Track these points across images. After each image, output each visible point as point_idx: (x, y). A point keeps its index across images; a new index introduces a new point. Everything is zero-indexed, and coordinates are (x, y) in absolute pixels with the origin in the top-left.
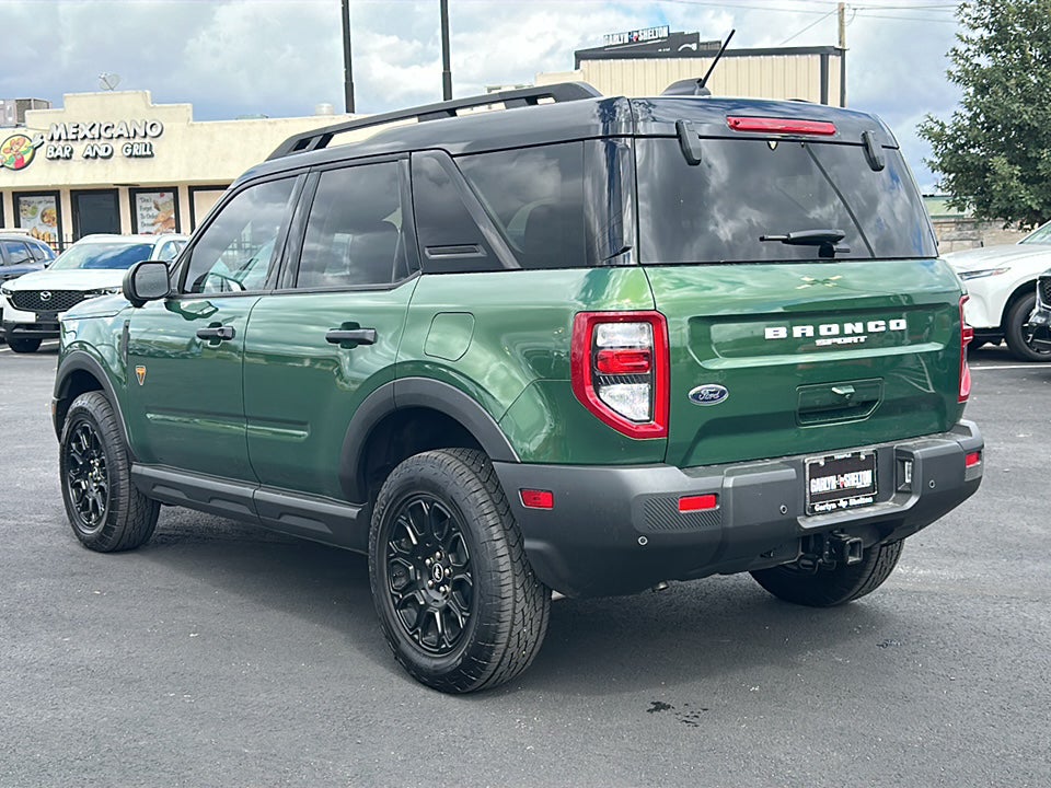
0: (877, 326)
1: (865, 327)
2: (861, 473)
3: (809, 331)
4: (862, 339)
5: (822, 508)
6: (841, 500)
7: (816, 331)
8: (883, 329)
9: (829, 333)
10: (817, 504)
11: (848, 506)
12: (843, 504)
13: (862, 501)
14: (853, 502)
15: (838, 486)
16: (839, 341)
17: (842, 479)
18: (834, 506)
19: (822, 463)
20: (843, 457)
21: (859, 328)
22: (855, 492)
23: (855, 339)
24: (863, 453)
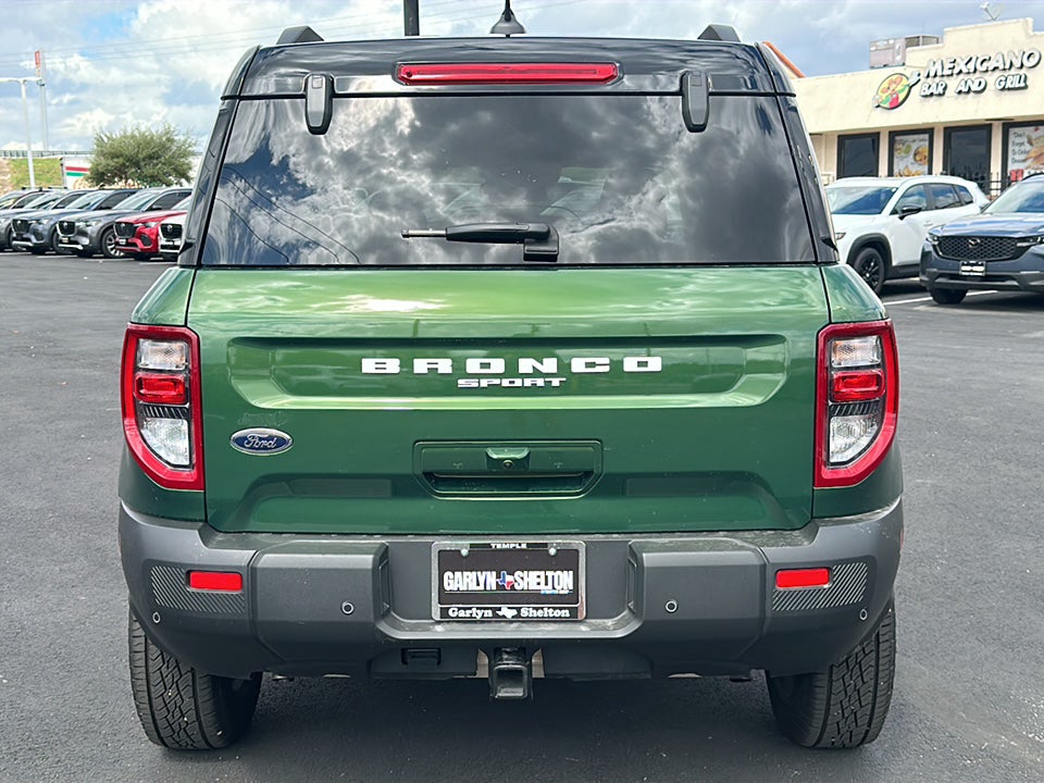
0: (590, 365)
1: (563, 365)
2: (549, 573)
4: (556, 381)
5: (464, 614)
7: (459, 366)
8: (605, 369)
9: (484, 371)
10: (454, 608)
11: (518, 616)
13: (549, 613)
14: (529, 612)
15: (500, 587)
16: (505, 382)
17: (509, 578)
18: (488, 613)
19: (465, 552)
20: (508, 546)
21: (549, 365)
23: (540, 382)
24: (554, 544)
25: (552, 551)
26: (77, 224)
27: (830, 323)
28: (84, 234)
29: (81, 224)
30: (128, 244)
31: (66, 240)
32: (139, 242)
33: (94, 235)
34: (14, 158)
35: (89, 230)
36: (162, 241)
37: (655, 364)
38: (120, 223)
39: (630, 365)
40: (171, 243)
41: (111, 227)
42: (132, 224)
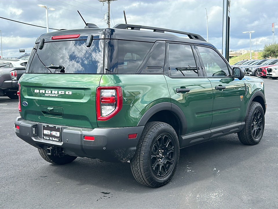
0: (61, 92)
1: (58, 92)
2: (57, 132)
3: (44, 91)
4: (57, 95)
5: (46, 138)
6: (51, 138)
7: (45, 92)
8: (63, 93)
9: (48, 93)
10: (45, 137)
11: (52, 140)
12: (51, 139)
13: (56, 140)
14: (53, 139)
15: (51, 134)
16: (50, 95)
17: (52, 132)
18: (49, 138)
19: (46, 126)
20: (51, 126)
21: (56, 92)
22: (55, 137)
23: (55, 95)
24: (57, 126)
25: (56, 128)
26: (249, 69)
27: (99, 86)
28: (251, 71)
29: (251, 69)
30: (260, 74)
31: (246, 73)
32: (263, 73)
33: (253, 72)
34: (259, 52)
35: (252, 70)
36: (267, 73)
37: (70, 93)
38: (259, 68)
39: (67, 93)
40: (269, 74)
41: (257, 70)
42: (261, 68)
